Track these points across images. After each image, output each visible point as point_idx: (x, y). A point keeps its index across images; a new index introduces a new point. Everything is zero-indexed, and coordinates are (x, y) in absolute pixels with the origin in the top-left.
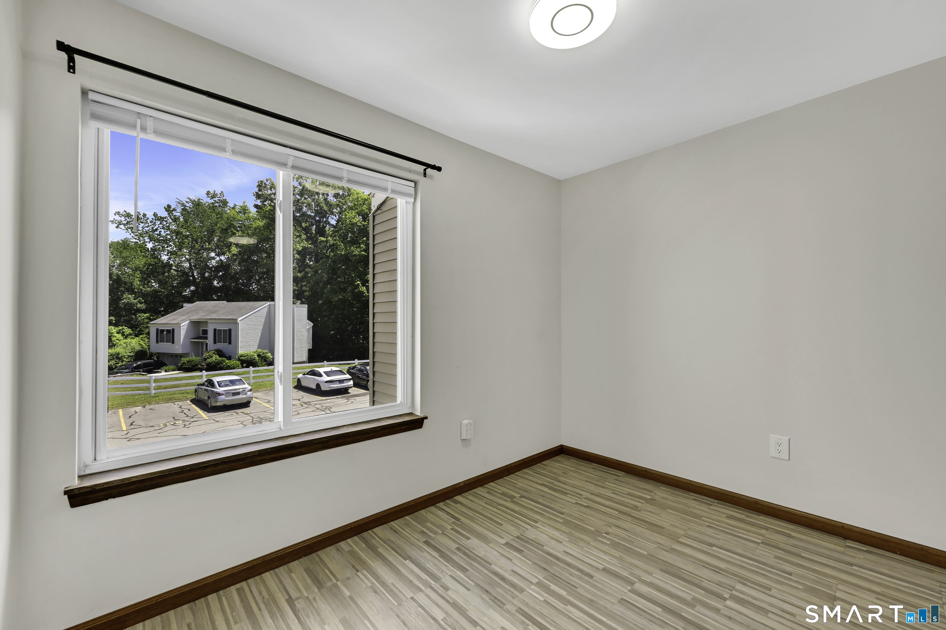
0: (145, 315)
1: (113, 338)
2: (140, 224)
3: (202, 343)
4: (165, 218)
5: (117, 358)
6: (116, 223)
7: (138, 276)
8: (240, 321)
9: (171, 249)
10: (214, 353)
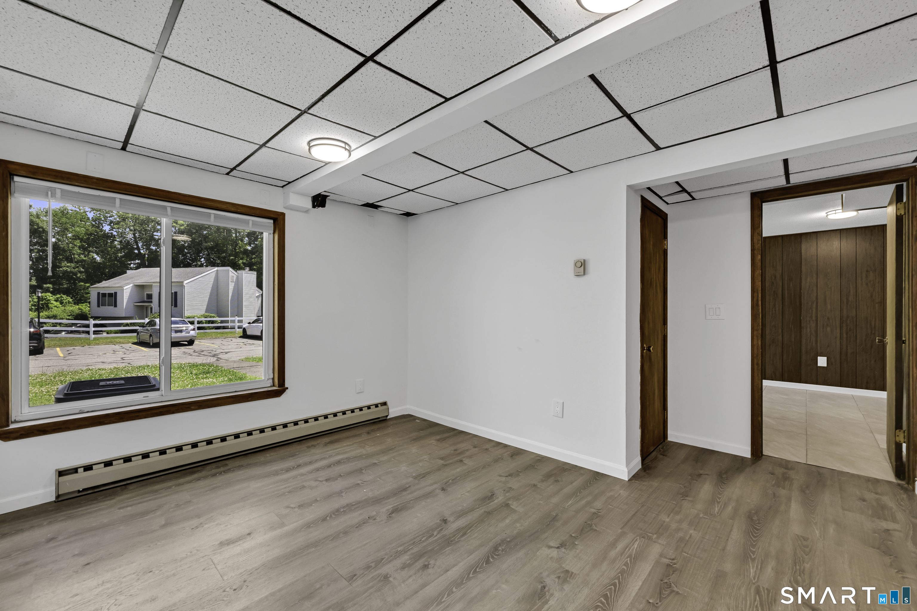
3: (147, 307)
8: (186, 284)
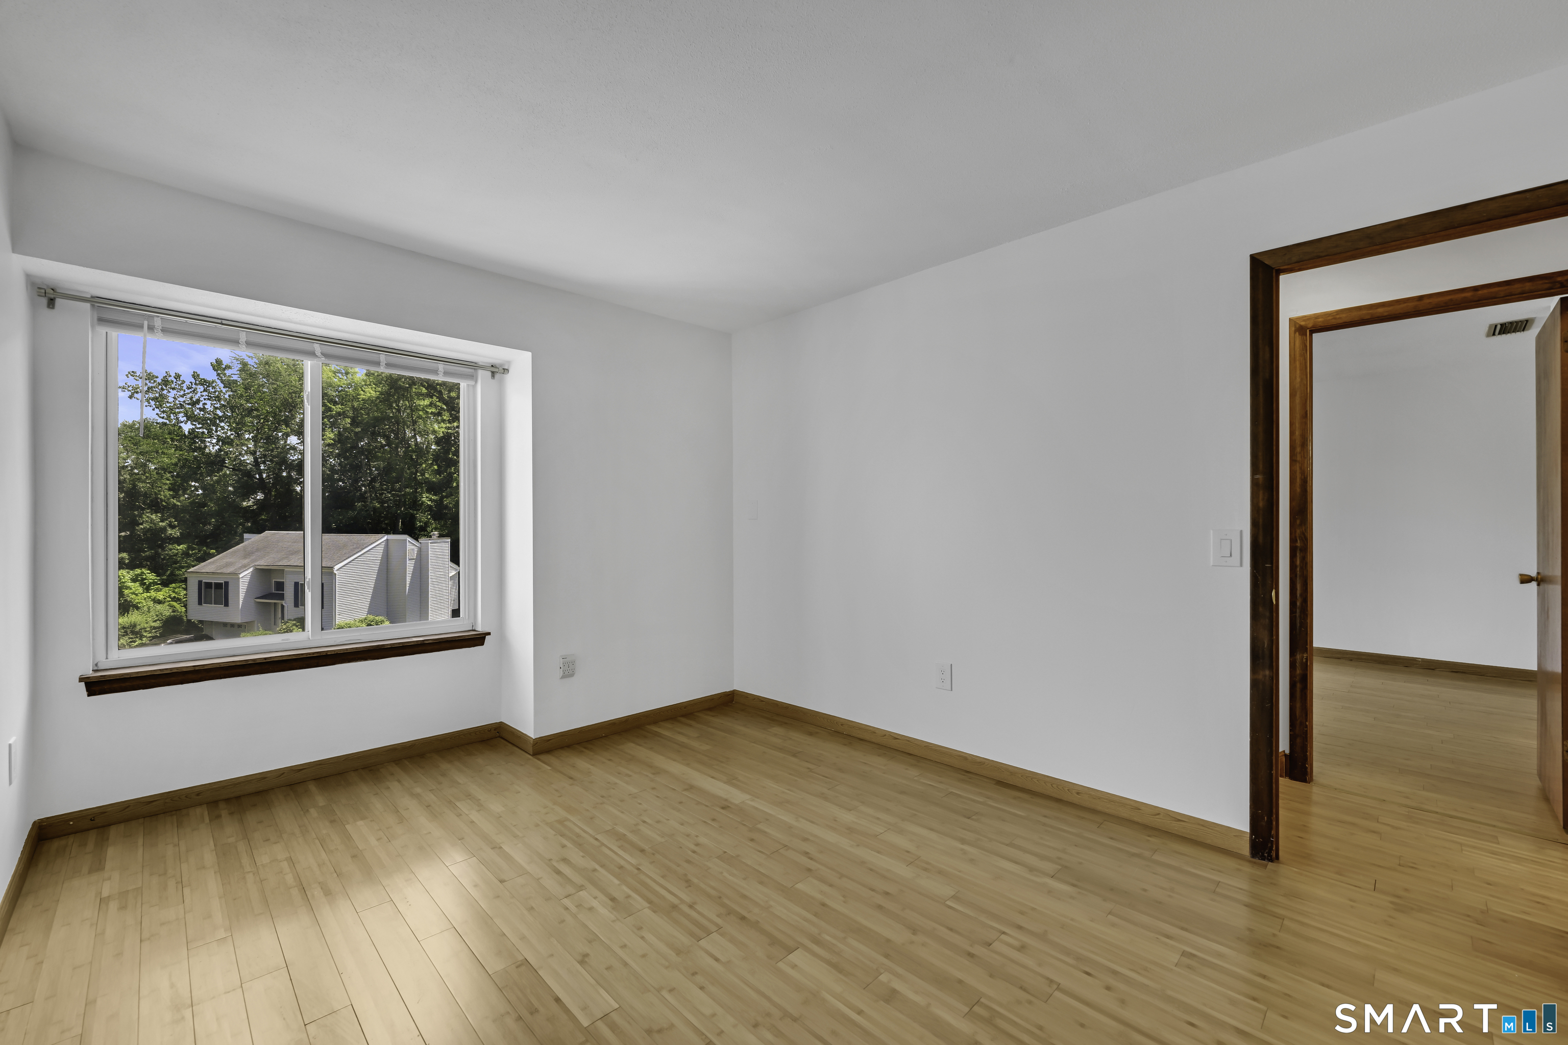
0: (179, 548)
1: (126, 591)
2: (169, 392)
3: (275, 605)
4: (213, 382)
5: (133, 632)
6: (129, 391)
7: (168, 482)
8: (338, 570)
9: (223, 433)
10: (294, 625)
